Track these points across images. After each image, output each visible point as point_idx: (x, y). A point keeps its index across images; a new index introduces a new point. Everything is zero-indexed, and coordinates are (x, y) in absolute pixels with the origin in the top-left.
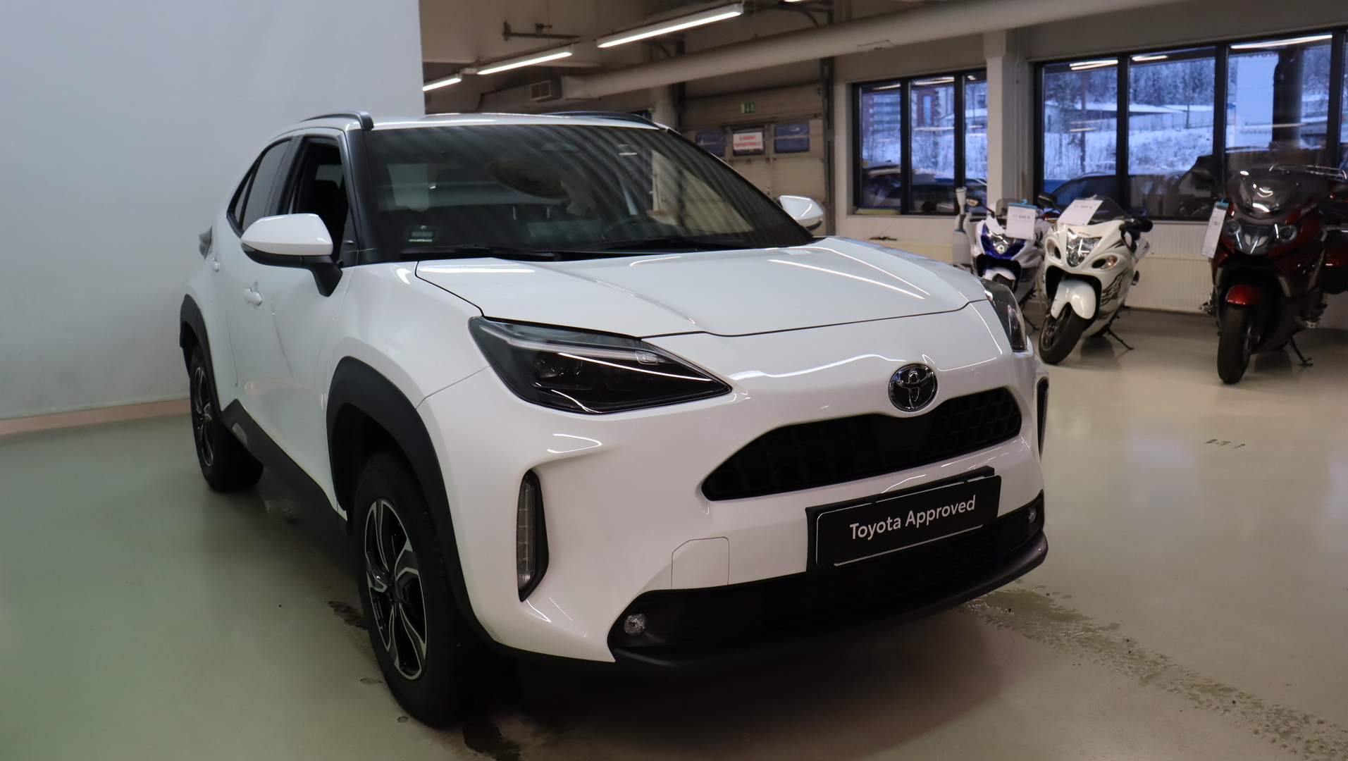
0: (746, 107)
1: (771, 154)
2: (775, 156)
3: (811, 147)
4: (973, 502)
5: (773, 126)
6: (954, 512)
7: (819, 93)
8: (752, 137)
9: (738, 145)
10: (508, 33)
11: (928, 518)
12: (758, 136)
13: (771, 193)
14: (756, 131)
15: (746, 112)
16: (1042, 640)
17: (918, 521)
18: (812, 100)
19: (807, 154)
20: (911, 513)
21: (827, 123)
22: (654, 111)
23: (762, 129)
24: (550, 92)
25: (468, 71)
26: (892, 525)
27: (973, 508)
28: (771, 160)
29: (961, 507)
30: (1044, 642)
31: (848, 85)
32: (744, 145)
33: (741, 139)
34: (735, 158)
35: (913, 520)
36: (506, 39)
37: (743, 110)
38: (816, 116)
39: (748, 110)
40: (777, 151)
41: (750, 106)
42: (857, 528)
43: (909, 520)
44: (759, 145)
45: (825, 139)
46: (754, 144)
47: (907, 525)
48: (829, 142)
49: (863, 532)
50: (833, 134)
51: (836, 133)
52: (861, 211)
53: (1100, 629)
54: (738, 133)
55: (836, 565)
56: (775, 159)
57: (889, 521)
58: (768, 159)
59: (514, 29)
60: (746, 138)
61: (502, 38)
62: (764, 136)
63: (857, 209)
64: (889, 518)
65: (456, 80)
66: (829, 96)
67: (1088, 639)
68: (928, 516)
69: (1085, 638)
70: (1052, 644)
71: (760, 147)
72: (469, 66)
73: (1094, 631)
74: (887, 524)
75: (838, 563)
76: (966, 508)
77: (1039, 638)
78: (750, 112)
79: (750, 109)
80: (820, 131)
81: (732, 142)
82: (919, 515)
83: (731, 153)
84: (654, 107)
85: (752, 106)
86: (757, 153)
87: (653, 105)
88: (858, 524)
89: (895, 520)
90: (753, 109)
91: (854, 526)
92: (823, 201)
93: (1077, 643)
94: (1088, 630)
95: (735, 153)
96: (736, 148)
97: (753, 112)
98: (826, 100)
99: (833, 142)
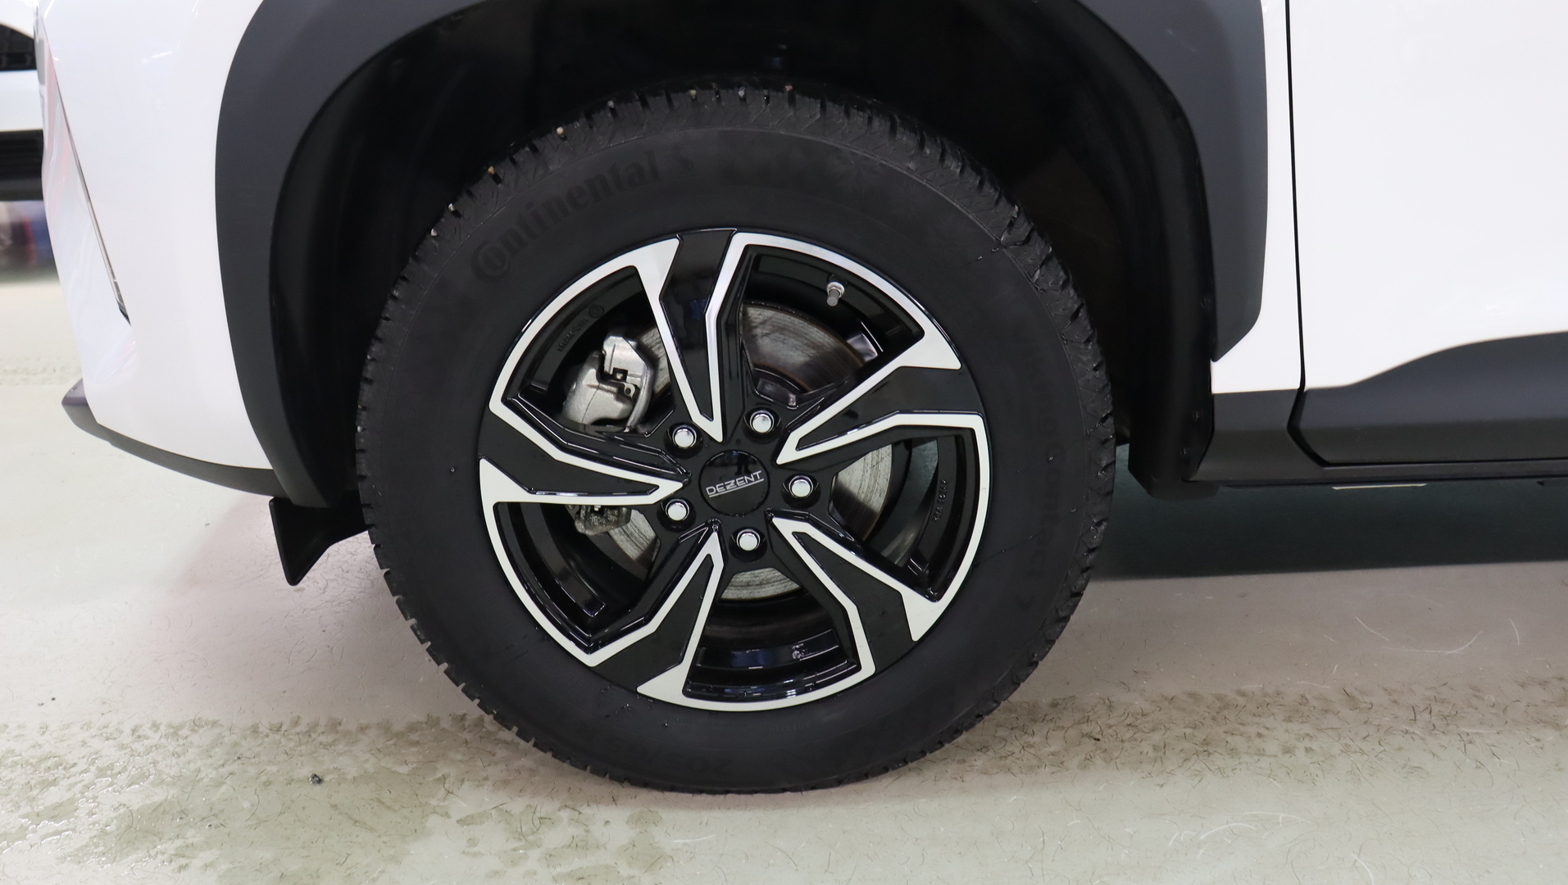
16: (163, 728)
30: (155, 726)
53: (23, 830)
67: (46, 784)
69: (54, 783)
70: (134, 731)
73: (38, 817)
77: (175, 731)
93: (71, 759)
94: (56, 812)
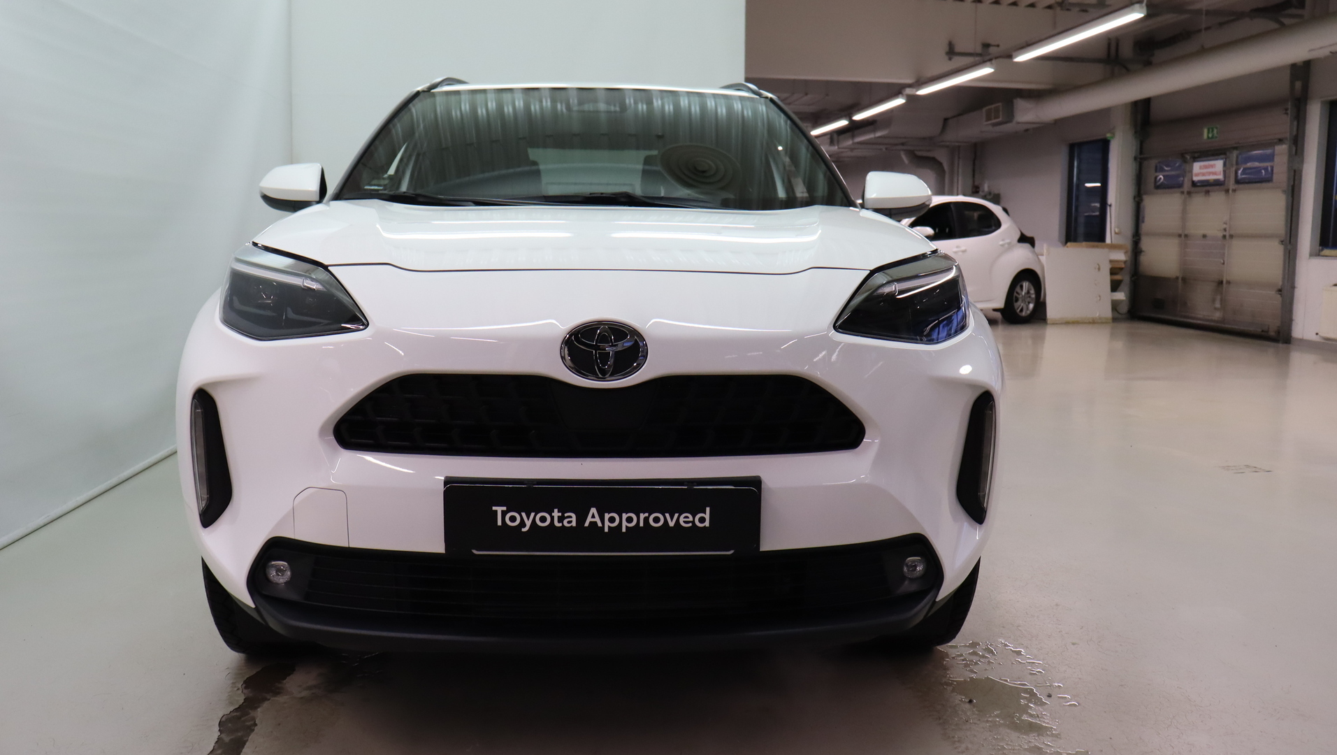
0: (1208, 133)
1: (1232, 185)
2: (1236, 186)
3: (1275, 177)
4: (707, 516)
5: (1235, 153)
6: (672, 524)
7: (1287, 114)
8: (1212, 166)
9: (1197, 175)
10: (951, 52)
11: (625, 524)
12: (1219, 165)
13: (1227, 229)
14: (1217, 159)
15: (1208, 137)
17: (607, 523)
18: (1280, 123)
19: (1270, 184)
20: (593, 510)
21: (1294, 149)
22: (1113, 136)
23: (1222, 156)
24: (1001, 116)
25: (908, 91)
26: (561, 519)
27: (707, 524)
28: (1230, 191)
29: (685, 519)
31: (1323, 103)
32: (1204, 174)
33: (1201, 168)
34: (1193, 189)
35: (597, 519)
36: (950, 59)
37: (1205, 136)
38: (1281, 141)
39: (1210, 135)
40: (1238, 182)
41: (1213, 131)
42: (504, 514)
43: (589, 519)
44: (1220, 174)
45: (1289, 168)
46: (1215, 173)
47: (587, 524)
48: (1295, 171)
49: (513, 519)
50: (1302, 162)
51: (1305, 160)
52: (1326, 252)
54: (1198, 161)
55: (475, 552)
56: (1234, 191)
57: (556, 514)
58: (1227, 191)
59: (958, 49)
60: (1206, 167)
61: (947, 58)
62: (1225, 165)
63: (1322, 250)
64: (556, 510)
65: (899, 101)
66: (1300, 117)
68: (626, 521)
71: (1221, 177)
72: (910, 86)
74: (552, 518)
75: (477, 550)
76: (693, 522)
78: (1212, 137)
79: (1213, 135)
80: (1285, 159)
81: (1191, 171)
82: (607, 516)
83: (1190, 183)
84: (1114, 135)
85: (1215, 131)
86: (1217, 183)
87: (1112, 131)
88: (505, 508)
89: (566, 515)
90: (1215, 135)
91: (499, 509)
92: (1282, 239)
95: (1194, 184)
96: (1195, 179)
97: (1216, 137)
98: (1295, 123)
99: (1301, 171)
